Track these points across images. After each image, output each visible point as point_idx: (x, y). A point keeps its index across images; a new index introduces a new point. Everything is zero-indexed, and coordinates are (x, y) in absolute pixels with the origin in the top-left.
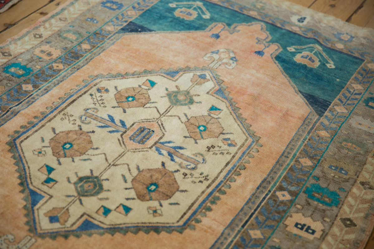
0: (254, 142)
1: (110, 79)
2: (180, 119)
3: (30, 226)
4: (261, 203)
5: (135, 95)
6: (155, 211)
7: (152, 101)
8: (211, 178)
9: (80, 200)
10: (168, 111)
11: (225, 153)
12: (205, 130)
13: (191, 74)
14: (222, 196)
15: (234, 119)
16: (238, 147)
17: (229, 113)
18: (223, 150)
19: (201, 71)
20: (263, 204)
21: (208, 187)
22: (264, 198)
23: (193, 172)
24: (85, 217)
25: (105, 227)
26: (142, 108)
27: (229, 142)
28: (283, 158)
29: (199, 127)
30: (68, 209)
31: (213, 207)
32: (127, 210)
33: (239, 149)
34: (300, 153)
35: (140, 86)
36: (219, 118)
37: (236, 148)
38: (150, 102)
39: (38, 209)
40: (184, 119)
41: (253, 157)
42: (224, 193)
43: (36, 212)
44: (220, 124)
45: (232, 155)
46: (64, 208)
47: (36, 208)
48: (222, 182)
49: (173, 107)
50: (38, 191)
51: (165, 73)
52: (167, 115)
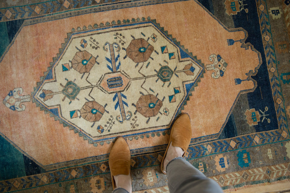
0: (74, 34)
1: (88, 135)
2: (87, 77)
3: (202, 74)
4: (110, 4)
5: (90, 112)
6: (154, 38)
7: (87, 101)
8: (114, 33)
9: (175, 70)
10: (87, 87)
11: (93, 39)
12: (85, 60)
13: (46, 102)
14: (122, 20)
15: (64, 54)
16: (83, 38)
17: (62, 60)
18: (92, 42)
19: (39, 100)
20: (111, 3)
21: (121, 30)
22: (107, 5)
23: (118, 42)
24: (181, 60)
25: (178, 48)
26: (96, 100)
27: (83, 44)
28: (72, 15)
29: (86, 64)
30: (184, 70)
31: (131, 19)
32: (163, 48)
33: (84, 36)
34: (62, 10)
35: (80, 117)
36: (70, 61)
37: (85, 38)
38: (88, 101)
39: (193, 80)
40: (86, 75)
41: (85, 26)
42: (119, 21)
43: (195, 80)
44: (74, 57)
45: (91, 36)
46: (184, 72)
47: (193, 82)
48: (112, 27)
49: (81, 88)
50: (185, 89)
51: (58, 115)
52: (91, 85)
